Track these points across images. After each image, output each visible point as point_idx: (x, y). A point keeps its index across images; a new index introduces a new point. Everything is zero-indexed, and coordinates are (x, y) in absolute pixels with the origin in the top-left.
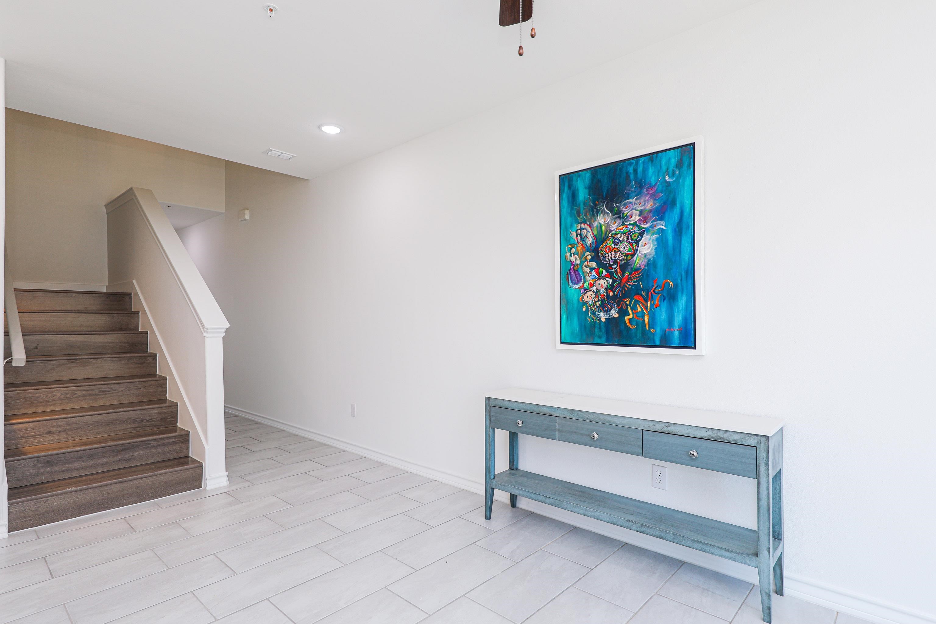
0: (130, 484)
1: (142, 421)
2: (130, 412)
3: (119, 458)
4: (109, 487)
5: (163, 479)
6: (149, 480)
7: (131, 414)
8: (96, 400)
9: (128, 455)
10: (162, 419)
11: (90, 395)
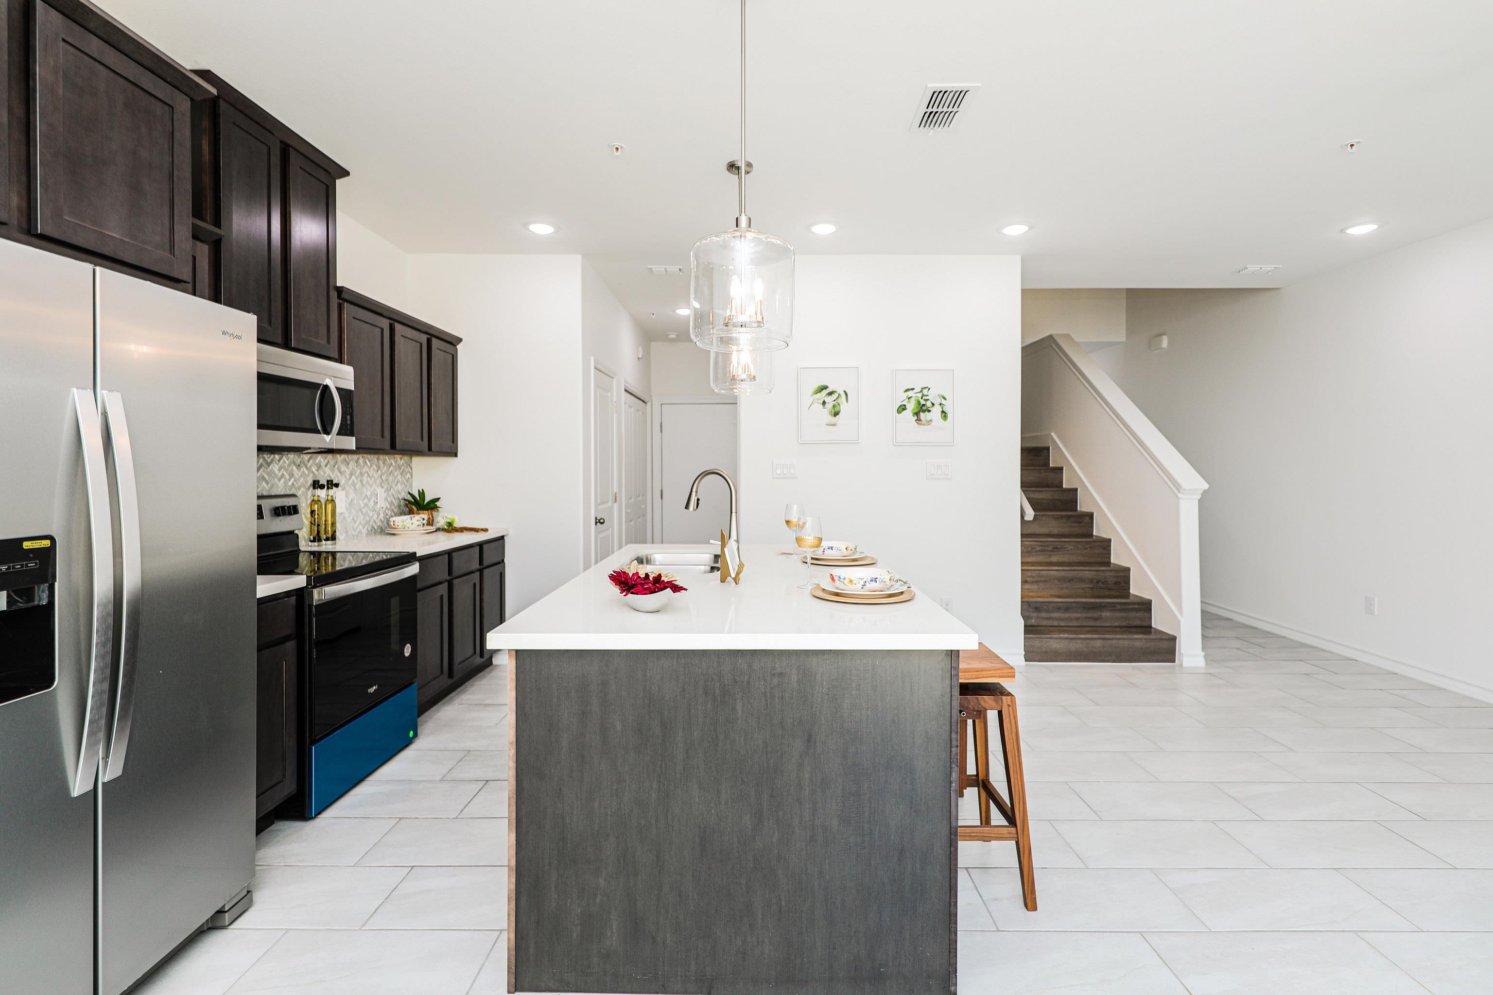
0: (1110, 642)
1: (1098, 582)
2: (1087, 572)
3: (1089, 615)
4: (1093, 641)
5: (1138, 644)
6: (1126, 643)
7: (1087, 573)
8: (1050, 556)
9: (1097, 614)
10: (1116, 583)
11: (1045, 551)
